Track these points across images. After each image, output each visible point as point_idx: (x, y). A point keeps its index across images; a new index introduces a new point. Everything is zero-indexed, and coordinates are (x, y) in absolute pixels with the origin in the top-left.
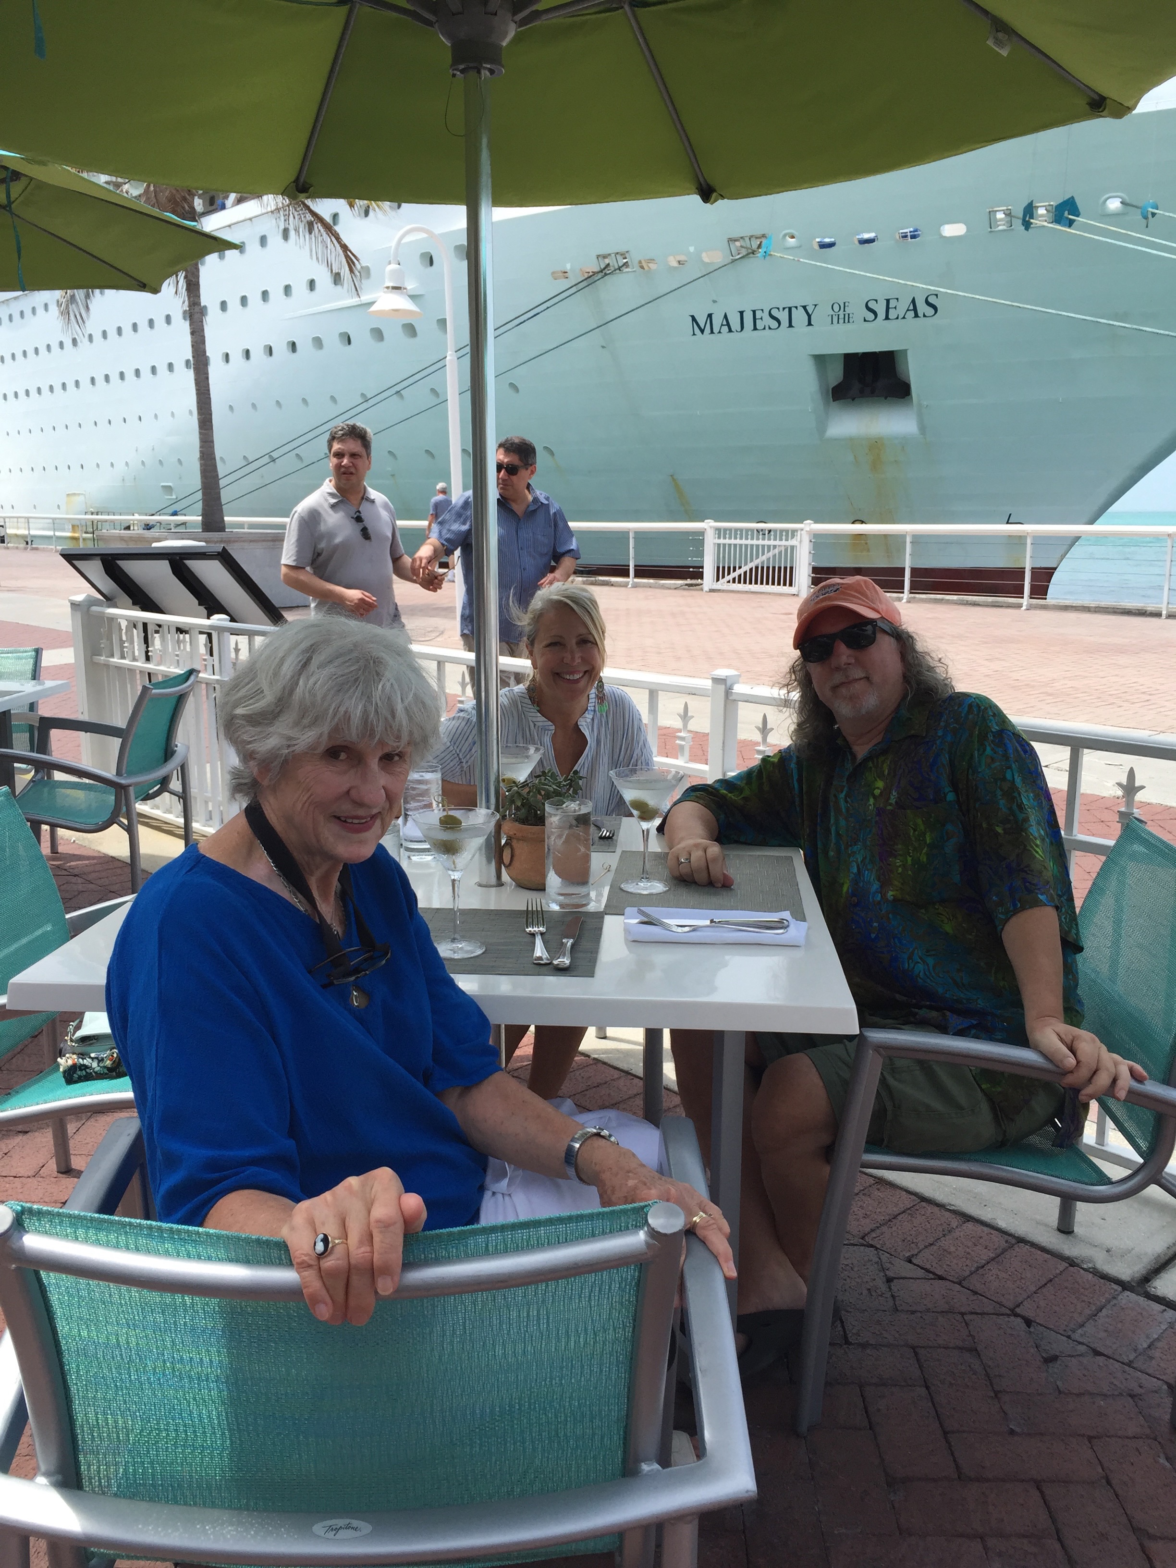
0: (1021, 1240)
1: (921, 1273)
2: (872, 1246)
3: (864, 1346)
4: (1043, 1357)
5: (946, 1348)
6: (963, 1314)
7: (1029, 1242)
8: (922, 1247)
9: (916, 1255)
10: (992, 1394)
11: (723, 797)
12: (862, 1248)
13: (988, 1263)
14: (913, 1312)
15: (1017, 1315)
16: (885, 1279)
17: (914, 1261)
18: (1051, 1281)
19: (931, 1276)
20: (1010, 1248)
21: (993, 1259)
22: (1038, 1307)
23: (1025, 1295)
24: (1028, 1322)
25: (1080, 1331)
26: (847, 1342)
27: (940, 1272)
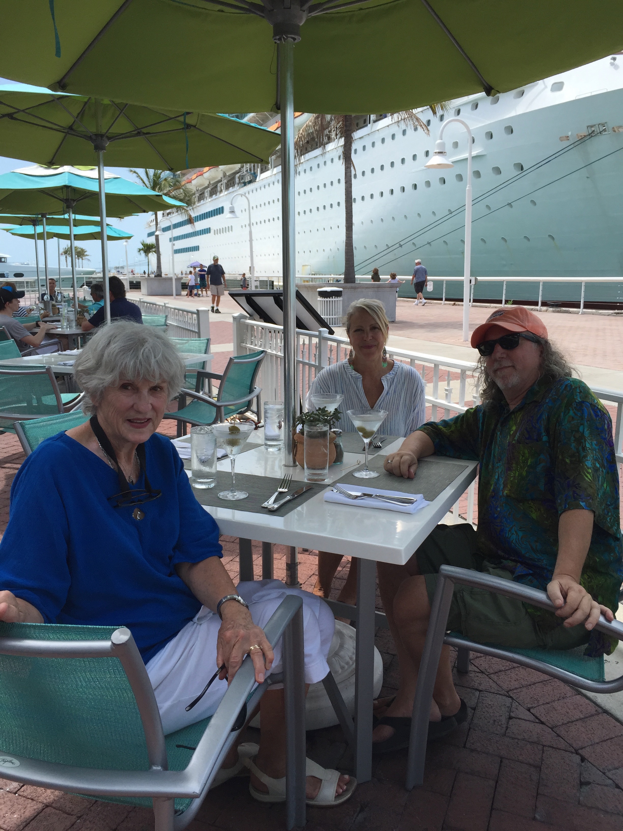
0: (606, 712)
1: (532, 718)
2: (511, 697)
3: (473, 750)
4: (580, 781)
5: (522, 762)
6: (544, 746)
7: (610, 714)
8: (541, 703)
9: (535, 707)
10: (535, 794)
11: (440, 430)
12: (504, 697)
13: (577, 720)
14: (513, 738)
15: (577, 753)
16: (508, 717)
17: (532, 710)
18: (611, 739)
19: (537, 721)
20: (596, 714)
21: (581, 719)
22: (594, 752)
23: (590, 743)
24: (583, 759)
25: (614, 771)
26: (464, 747)
27: (542, 720)
